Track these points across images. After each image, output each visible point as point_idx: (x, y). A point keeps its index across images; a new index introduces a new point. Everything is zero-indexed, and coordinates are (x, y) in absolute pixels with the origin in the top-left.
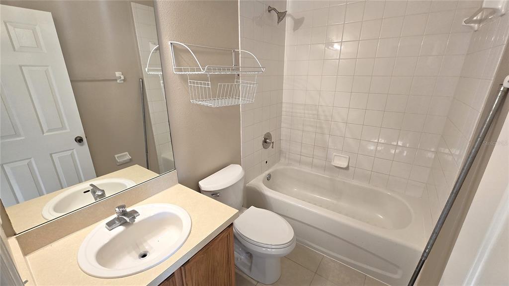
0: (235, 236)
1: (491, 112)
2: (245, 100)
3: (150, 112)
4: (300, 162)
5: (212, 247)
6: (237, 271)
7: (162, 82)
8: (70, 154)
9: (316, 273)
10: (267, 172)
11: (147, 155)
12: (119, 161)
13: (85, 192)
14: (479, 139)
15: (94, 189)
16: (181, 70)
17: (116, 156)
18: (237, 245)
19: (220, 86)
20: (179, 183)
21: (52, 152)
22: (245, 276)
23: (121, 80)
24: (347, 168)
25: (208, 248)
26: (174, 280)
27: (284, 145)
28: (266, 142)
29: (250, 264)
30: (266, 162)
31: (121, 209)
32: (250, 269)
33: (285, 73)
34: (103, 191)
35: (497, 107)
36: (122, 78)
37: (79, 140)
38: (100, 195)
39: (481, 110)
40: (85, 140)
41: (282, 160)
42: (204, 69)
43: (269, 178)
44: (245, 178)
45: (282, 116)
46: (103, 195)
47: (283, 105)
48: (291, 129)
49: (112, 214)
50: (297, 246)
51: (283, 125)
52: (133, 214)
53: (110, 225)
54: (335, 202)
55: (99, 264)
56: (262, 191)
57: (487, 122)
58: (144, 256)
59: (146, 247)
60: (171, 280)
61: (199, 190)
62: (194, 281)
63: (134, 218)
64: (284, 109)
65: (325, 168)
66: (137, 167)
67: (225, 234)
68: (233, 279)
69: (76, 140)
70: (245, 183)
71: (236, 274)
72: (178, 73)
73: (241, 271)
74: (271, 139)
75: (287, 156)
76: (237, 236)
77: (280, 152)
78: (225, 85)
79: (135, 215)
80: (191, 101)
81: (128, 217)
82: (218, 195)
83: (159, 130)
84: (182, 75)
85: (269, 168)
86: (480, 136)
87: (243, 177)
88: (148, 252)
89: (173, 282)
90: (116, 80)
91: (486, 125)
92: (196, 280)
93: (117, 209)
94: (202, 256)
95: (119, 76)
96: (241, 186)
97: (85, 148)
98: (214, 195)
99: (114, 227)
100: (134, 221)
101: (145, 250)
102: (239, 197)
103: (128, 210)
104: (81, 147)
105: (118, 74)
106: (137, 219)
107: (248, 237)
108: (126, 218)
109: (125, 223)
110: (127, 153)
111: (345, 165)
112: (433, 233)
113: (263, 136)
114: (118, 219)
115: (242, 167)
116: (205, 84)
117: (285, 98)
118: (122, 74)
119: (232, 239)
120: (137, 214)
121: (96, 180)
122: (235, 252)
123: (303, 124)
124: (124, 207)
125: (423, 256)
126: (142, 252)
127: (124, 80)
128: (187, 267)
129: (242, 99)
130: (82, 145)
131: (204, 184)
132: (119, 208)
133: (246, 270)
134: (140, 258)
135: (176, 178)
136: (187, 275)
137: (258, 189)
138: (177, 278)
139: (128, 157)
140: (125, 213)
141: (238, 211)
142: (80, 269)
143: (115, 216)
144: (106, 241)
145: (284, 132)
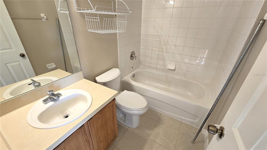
0: (116, 105)
1: (254, 36)
2: (120, 31)
3: (65, 39)
4: (150, 67)
5: (104, 111)
6: (118, 123)
7: (69, 18)
8: (18, 64)
9: (157, 122)
10: (133, 73)
11: (65, 65)
12: (49, 68)
13: (29, 85)
14: (245, 51)
15: (34, 82)
16: (80, 10)
17: (47, 65)
18: (117, 110)
19: (105, 20)
20: (84, 78)
21: (7, 63)
22: (122, 125)
23: (45, 19)
24: (174, 70)
25: (102, 111)
26: (84, 128)
27: (142, 58)
28: (132, 57)
29: (124, 119)
30: (132, 68)
31: (51, 93)
32: (125, 121)
33: (143, 16)
34: (39, 83)
35: (257, 32)
36: (45, 17)
37: (23, 56)
38: (38, 85)
39: (248, 35)
40: (26, 55)
41: (141, 66)
42: (95, 9)
43: (134, 76)
44: (121, 76)
45: (141, 42)
46: (39, 85)
47: (141, 36)
48: (145, 49)
49: (46, 96)
50: (149, 109)
51: (141, 47)
52: (58, 95)
53: (45, 101)
54: (168, 87)
55: (41, 122)
56: (130, 82)
57: (250, 41)
58: (67, 117)
59: (68, 112)
60: (82, 128)
61: (96, 82)
62: (95, 128)
63: (59, 97)
64: (141, 38)
65: (163, 70)
66: (59, 71)
67: (111, 104)
68: (116, 126)
69: (20, 56)
70: (121, 78)
71: (118, 124)
72: (79, 11)
73: (120, 123)
74: (134, 54)
75: (143, 64)
76: (118, 105)
77: (140, 62)
78: (108, 20)
79: (60, 96)
80: (88, 30)
81: (55, 96)
82: (107, 84)
83: (71, 50)
84: (81, 13)
85: (134, 71)
86: (246, 49)
87: (120, 75)
88: (69, 115)
89: (84, 129)
90: (41, 19)
91: (250, 43)
92: (96, 128)
93: (48, 93)
94: (99, 115)
95: (43, 16)
96: (119, 80)
97: (27, 60)
98: (104, 84)
99: (47, 102)
100: (59, 98)
101: (67, 114)
102: (118, 85)
103: (55, 93)
104: (25, 60)
105: (42, 15)
106: (61, 98)
107: (124, 106)
108: (54, 97)
109: (54, 100)
110: (53, 63)
111: (173, 68)
112: (216, 100)
113: (130, 53)
114: (50, 98)
115: (120, 70)
116: (96, 19)
117: (143, 32)
118: (45, 16)
119: (115, 107)
120: (61, 95)
121: (35, 78)
122: (117, 114)
123: (152, 46)
124: (52, 91)
125: (210, 110)
126: (66, 115)
127: (47, 19)
128: (91, 121)
129: (118, 30)
130: (25, 59)
131: (98, 79)
132: (49, 92)
133: (122, 122)
134: (64, 118)
135: (82, 76)
136: (91, 125)
137: (128, 82)
138: (86, 127)
139: (54, 66)
140: (53, 95)
141: (118, 92)
142: (29, 125)
143: (48, 96)
144: (44, 109)
145: (142, 50)
